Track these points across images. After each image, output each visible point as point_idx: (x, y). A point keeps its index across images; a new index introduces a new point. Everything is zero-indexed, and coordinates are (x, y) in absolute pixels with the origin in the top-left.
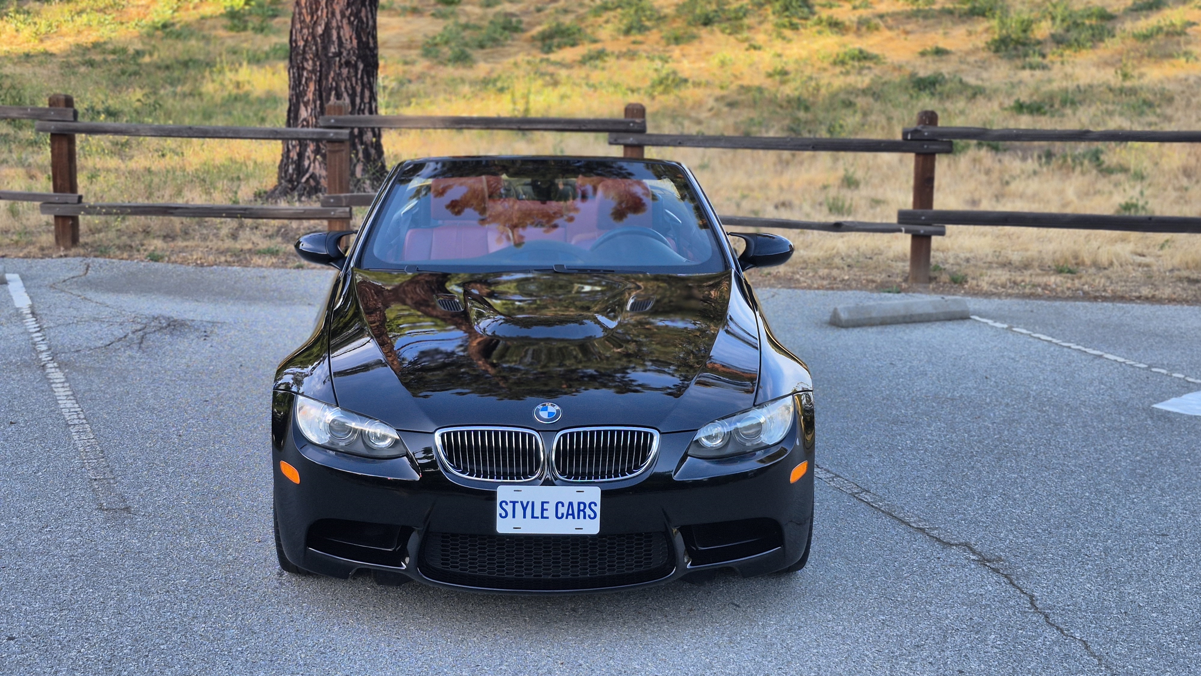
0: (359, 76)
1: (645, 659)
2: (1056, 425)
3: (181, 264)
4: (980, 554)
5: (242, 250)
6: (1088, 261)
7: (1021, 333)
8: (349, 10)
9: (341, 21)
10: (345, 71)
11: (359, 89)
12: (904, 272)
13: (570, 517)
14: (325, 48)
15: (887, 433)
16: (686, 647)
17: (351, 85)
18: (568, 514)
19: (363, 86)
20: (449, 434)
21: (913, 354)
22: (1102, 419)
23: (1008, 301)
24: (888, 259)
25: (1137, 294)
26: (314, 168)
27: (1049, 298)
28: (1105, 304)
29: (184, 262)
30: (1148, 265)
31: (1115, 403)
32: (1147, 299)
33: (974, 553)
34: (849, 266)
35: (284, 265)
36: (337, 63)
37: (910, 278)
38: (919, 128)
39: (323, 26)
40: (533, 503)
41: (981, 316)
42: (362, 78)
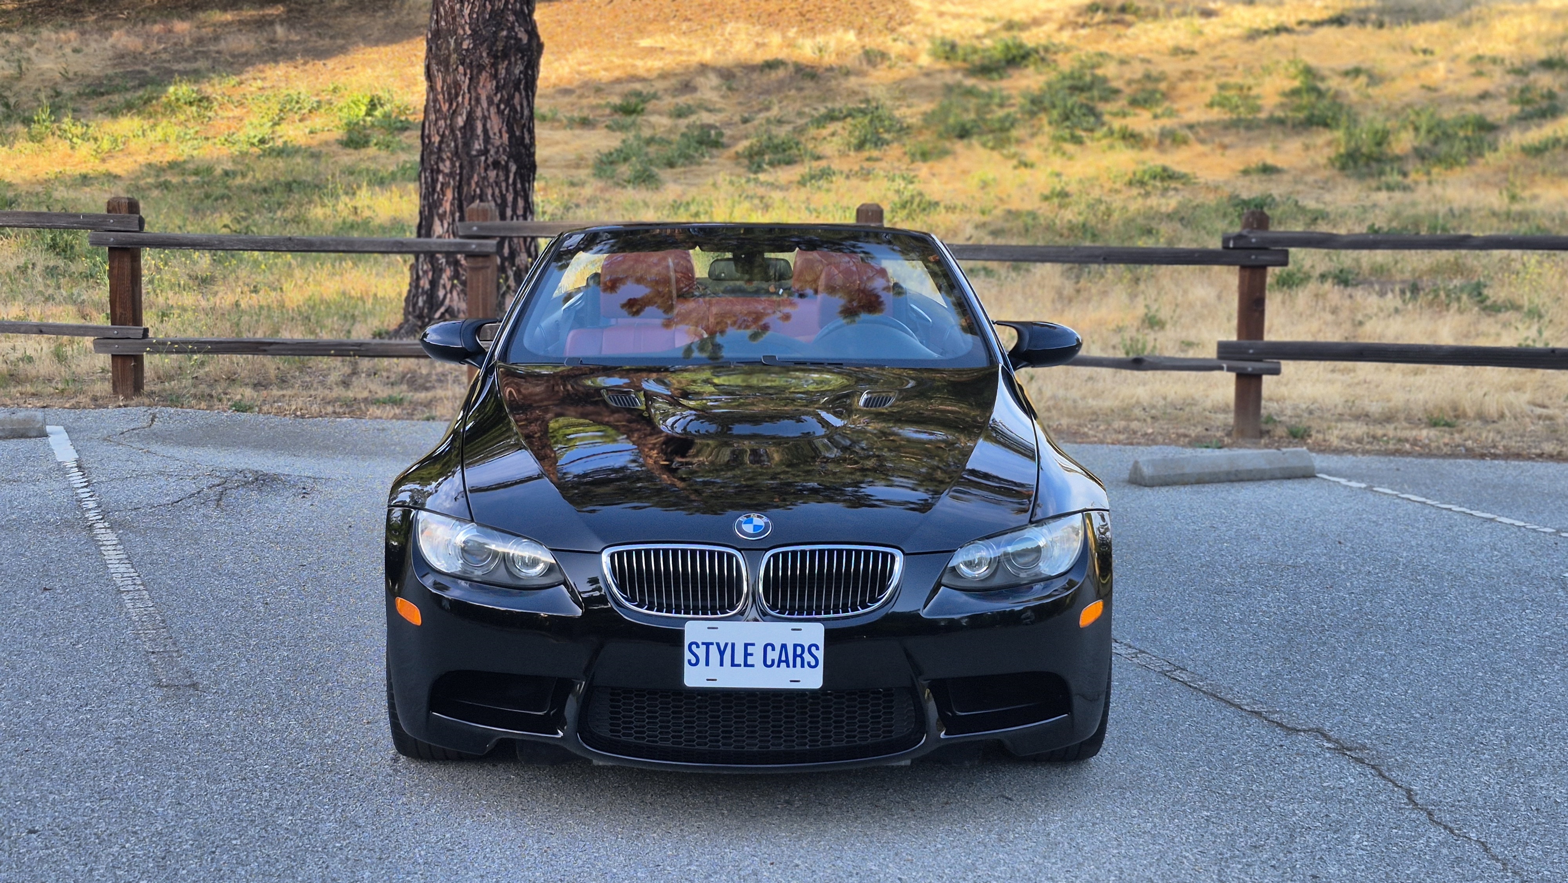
0: (511, 181)
1: (884, 859)
2: (1435, 595)
3: (276, 414)
4: (1336, 741)
5: (355, 399)
6: (1471, 413)
7: (1385, 494)
8: (499, 95)
9: (488, 110)
10: (492, 174)
11: (510, 198)
12: (1225, 425)
13: (783, 665)
14: (467, 145)
15: (1208, 604)
16: (939, 846)
17: (501, 192)
18: (780, 661)
19: (516, 193)
20: (620, 554)
21: (1240, 516)
22: (1497, 590)
23: (1366, 458)
24: (1204, 410)
25: (1538, 451)
26: (451, 300)
27: (1420, 455)
28: (1496, 462)
29: (280, 412)
30: (1550, 418)
31: (1513, 572)
32: (1551, 457)
33: (1329, 740)
34: (1153, 418)
35: (410, 416)
36: (482, 164)
37: (1234, 433)
38: (1245, 232)
39: (464, 116)
40: (733, 645)
41: (1330, 475)
42: (514, 183)
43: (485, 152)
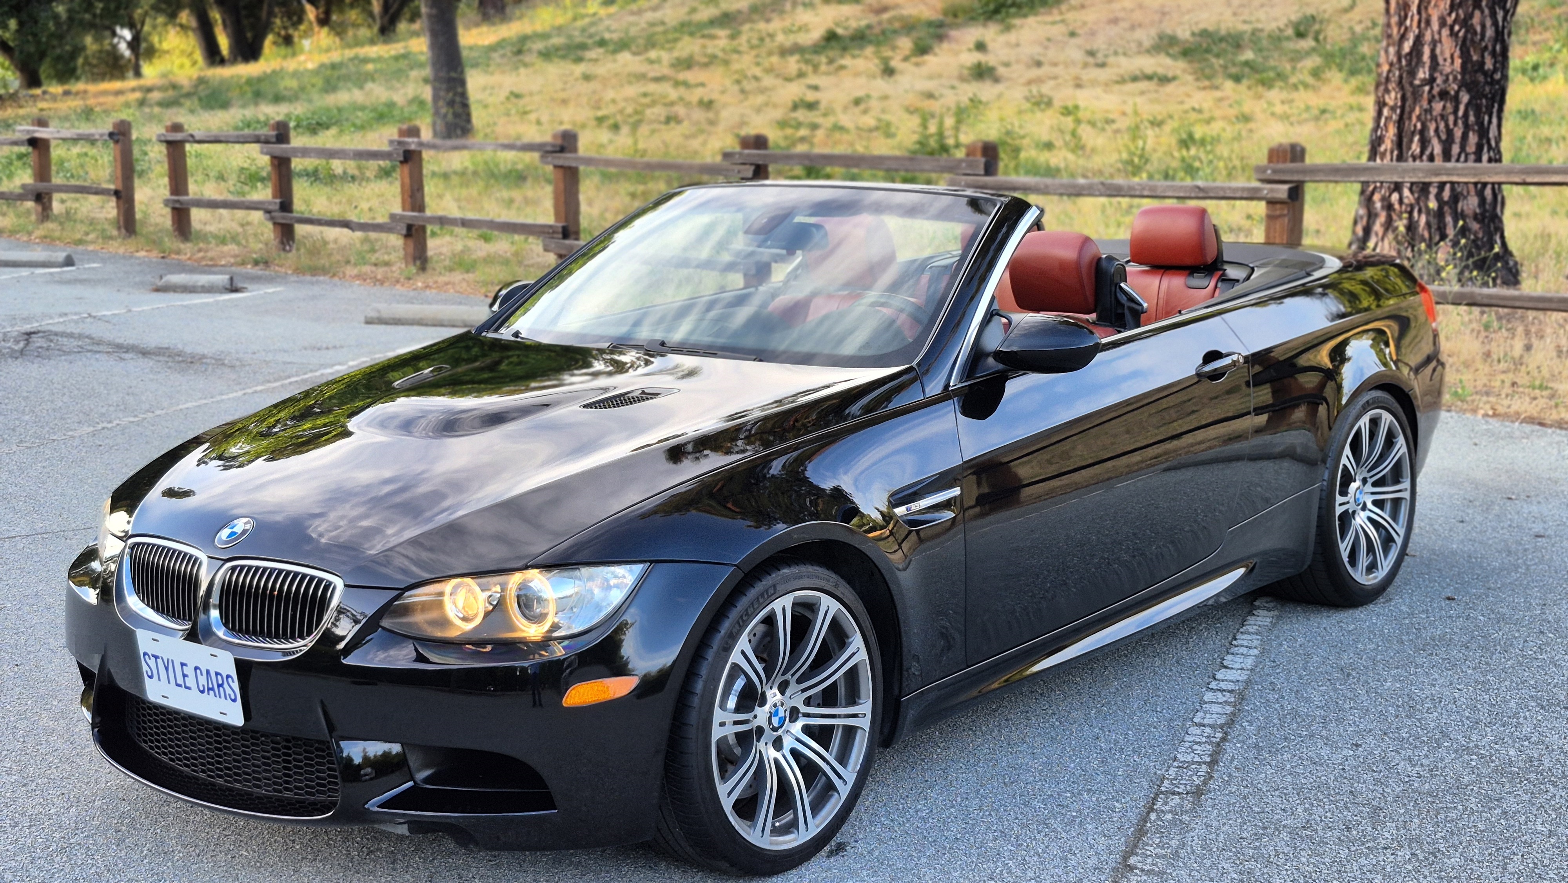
0: (1461, 113)
8: (1454, 15)
9: (1439, 33)
10: (1438, 106)
11: (1458, 133)
14: (1412, 73)
17: (1447, 126)
19: (1467, 127)
36: (1425, 95)
39: (1411, 41)
42: (1466, 115)
43: (1431, 81)
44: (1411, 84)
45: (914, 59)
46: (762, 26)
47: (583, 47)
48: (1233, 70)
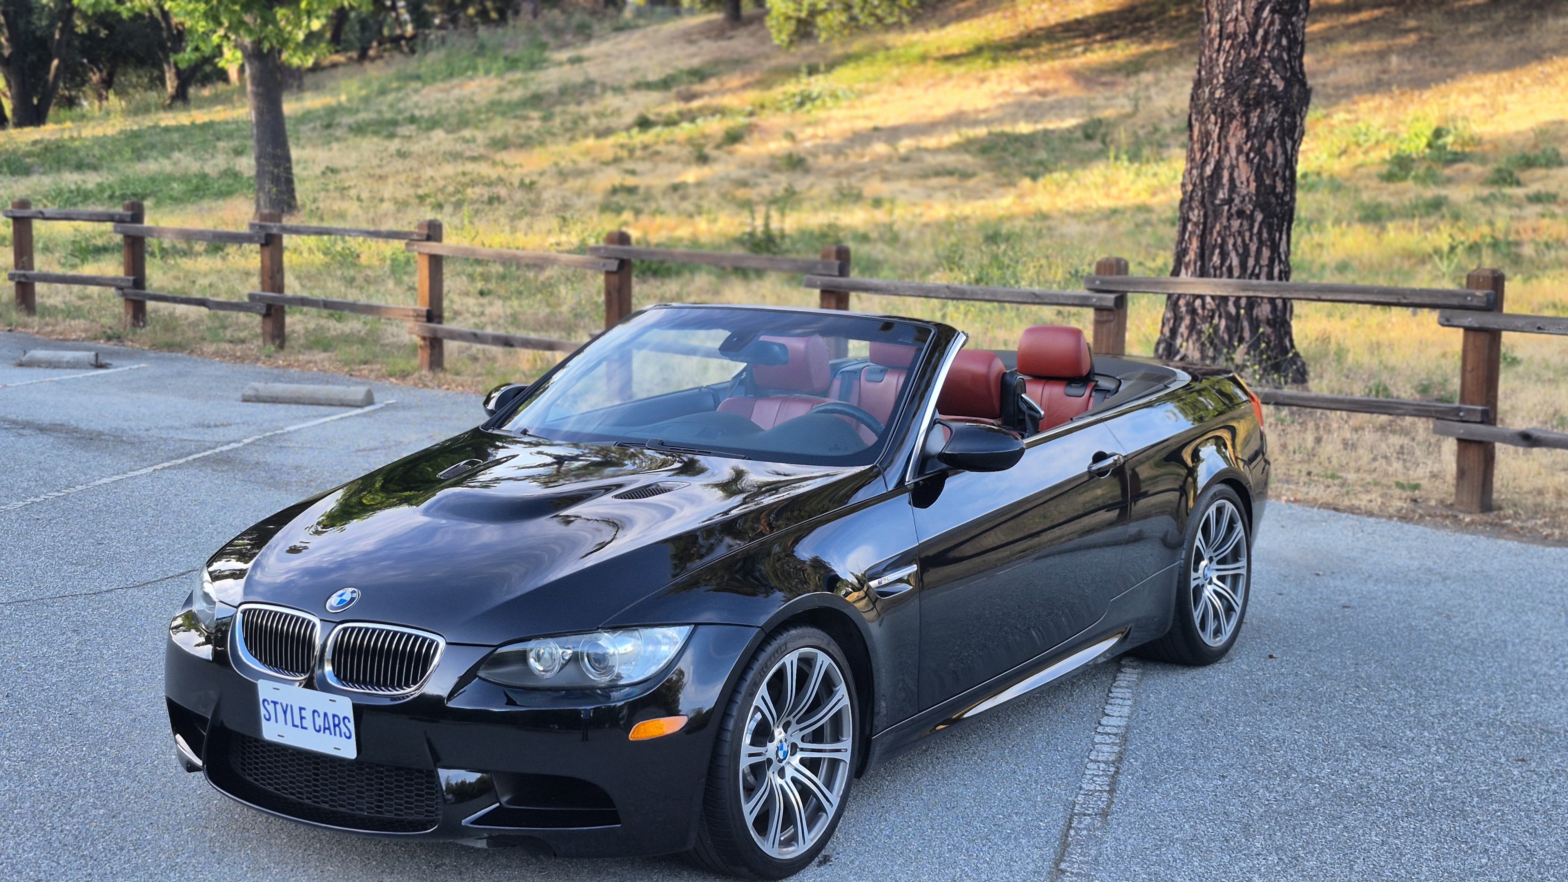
0: (1255, 230)
8: (1249, 144)
9: (1237, 159)
10: (1236, 224)
11: (1253, 248)
14: (1213, 194)
17: (1243, 241)
19: (1261, 243)
26: (1187, 349)
36: (1225, 213)
39: (1212, 166)
42: (1260, 232)
44: (1212, 203)
45: (727, 148)
46: (572, 108)
47: (394, 123)
48: (1030, 169)
